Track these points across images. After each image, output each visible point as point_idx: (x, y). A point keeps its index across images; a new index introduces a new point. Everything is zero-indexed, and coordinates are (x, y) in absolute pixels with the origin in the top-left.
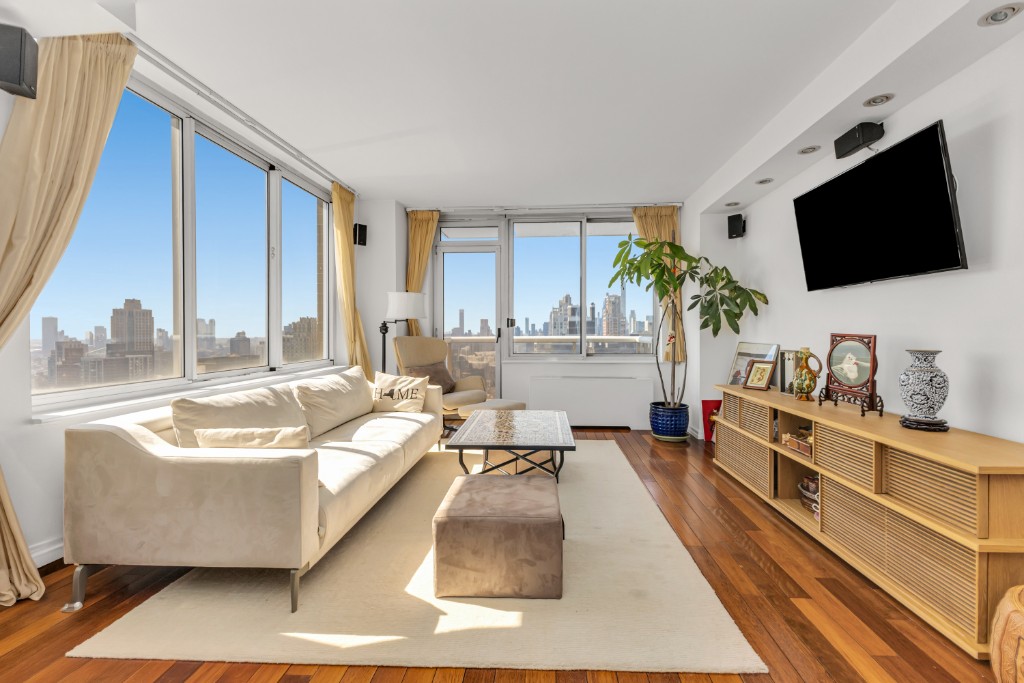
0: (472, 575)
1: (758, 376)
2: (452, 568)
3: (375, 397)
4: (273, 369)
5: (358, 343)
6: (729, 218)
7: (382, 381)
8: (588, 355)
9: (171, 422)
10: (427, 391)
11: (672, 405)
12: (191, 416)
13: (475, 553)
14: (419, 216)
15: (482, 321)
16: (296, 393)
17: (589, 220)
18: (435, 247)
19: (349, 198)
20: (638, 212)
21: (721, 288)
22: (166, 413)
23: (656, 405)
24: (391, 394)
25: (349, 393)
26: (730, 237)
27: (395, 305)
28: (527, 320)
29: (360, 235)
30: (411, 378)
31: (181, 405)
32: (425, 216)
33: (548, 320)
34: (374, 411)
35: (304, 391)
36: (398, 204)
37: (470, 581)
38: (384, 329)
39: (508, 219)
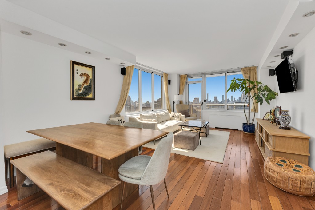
0: (179, 144)
1: (267, 116)
2: (176, 143)
3: (171, 117)
4: (153, 111)
5: (169, 106)
6: (269, 70)
7: (172, 113)
8: (227, 109)
9: (139, 118)
10: (181, 116)
11: (249, 124)
12: (142, 117)
13: (180, 141)
14: (183, 76)
15: (215, 97)
16: (156, 115)
17: (228, 73)
18: (186, 83)
19: (167, 75)
20: (243, 69)
21: (261, 92)
22: (139, 116)
23: (244, 124)
24: (174, 116)
25: (165, 116)
26: (270, 76)
27: (176, 97)
28: (232, 97)
29: (169, 82)
30: (178, 113)
31: (141, 115)
32: (184, 76)
33: (241, 96)
34: (170, 120)
35: (157, 114)
36: (177, 74)
37: (179, 145)
38: (174, 102)
39: (205, 75)
